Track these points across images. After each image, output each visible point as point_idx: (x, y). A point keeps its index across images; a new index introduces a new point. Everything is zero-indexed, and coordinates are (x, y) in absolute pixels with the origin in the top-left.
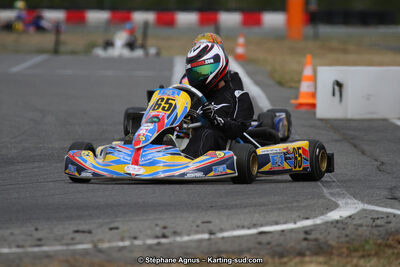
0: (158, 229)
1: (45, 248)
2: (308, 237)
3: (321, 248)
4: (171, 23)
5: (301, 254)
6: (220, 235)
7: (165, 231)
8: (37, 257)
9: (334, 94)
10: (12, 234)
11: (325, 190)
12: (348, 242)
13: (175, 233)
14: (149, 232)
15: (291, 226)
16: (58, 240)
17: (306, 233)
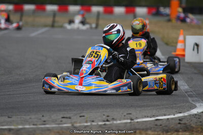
0: (104, 117)
1: (47, 126)
2: (181, 122)
3: (187, 128)
4: (111, 12)
5: (177, 131)
6: (136, 121)
7: (108, 118)
8: (43, 130)
9: (194, 50)
10: (30, 118)
11: (190, 99)
12: (201, 125)
13: (113, 119)
14: (100, 118)
15: (172, 116)
16: (54, 121)
17: (180, 120)
